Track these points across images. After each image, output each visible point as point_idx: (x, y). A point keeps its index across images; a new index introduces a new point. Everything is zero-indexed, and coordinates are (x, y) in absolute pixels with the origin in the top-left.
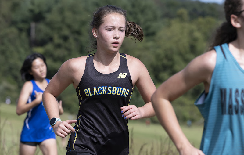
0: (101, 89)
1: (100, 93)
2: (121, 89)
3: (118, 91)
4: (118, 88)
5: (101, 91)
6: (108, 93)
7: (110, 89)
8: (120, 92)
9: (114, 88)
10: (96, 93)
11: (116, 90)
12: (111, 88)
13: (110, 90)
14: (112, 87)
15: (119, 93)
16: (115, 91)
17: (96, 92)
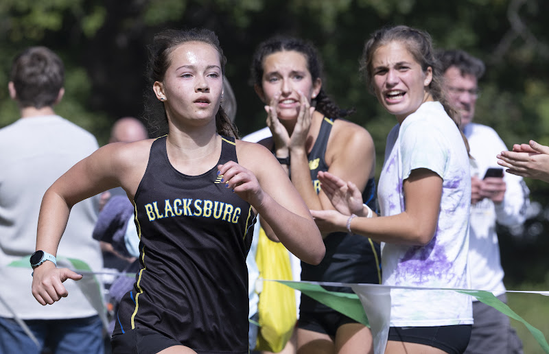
0: (180, 204)
1: (179, 212)
2: (222, 204)
3: (215, 210)
4: (216, 203)
5: (180, 207)
6: (195, 214)
7: (198, 204)
8: (221, 211)
9: (206, 202)
10: (169, 212)
11: (211, 206)
12: (201, 202)
13: (198, 208)
14: (203, 200)
15: (217, 214)
16: (210, 209)
17: (170, 209)
